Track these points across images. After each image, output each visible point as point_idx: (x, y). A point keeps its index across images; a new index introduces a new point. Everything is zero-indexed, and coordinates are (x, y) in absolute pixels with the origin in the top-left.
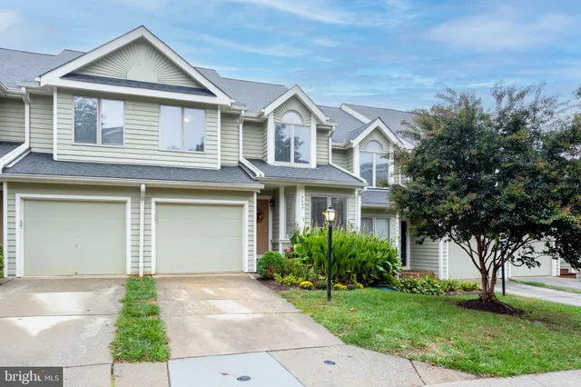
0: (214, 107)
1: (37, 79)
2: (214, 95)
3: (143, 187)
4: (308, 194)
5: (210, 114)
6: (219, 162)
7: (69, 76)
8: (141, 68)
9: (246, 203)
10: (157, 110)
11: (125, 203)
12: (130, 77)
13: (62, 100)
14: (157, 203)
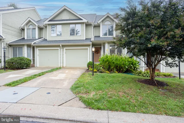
0: (83, 23)
1: (43, 23)
2: (82, 20)
3: (61, 45)
4: (109, 44)
5: (82, 25)
6: (85, 38)
7: (49, 21)
8: (65, 16)
9: (88, 48)
10: (69, 26)
11: (58, 49)
12: (63, 19)
13: (49, 27)
14: (66, 49)
